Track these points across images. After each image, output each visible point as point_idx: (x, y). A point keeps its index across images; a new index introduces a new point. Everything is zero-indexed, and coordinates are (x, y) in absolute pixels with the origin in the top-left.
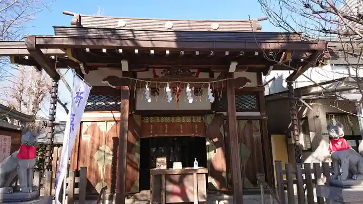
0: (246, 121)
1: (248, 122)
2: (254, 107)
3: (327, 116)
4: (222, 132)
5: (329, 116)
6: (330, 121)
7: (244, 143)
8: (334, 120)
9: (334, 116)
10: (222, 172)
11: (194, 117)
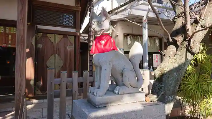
0: (62, 36)
1: (64, 37)
2: (71, 24)
3: (124, 36)
4: (34, 43)
5: (126, 36)
6: (126, 40)
7: (59, 55)
8: (129, 39)
9: (129, 36)
10: (30, 80)
11: (7, 27)
